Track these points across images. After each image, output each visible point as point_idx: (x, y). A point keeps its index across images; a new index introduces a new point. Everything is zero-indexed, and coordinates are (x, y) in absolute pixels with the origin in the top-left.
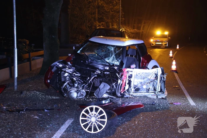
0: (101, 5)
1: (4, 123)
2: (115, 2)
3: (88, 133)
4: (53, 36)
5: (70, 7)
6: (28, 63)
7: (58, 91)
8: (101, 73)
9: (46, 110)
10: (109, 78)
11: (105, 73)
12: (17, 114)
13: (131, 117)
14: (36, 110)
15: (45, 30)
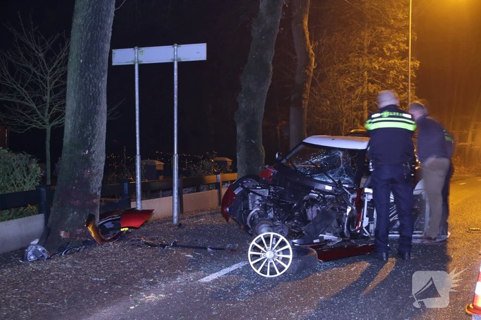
0: (372, 92)
1: (136, 258)
2: (401, 86)
3: (262, 276)
4: (253, 141)
5: (306, 97)
6: (216, 191)
7: (242, 227)
8: (318, 197)
9: (209, 249)
10: (332, 206)
11: (326, 196)
12: (160, 249)
13: (348, 263)
14: (193, 247)
15: (239, 130)
